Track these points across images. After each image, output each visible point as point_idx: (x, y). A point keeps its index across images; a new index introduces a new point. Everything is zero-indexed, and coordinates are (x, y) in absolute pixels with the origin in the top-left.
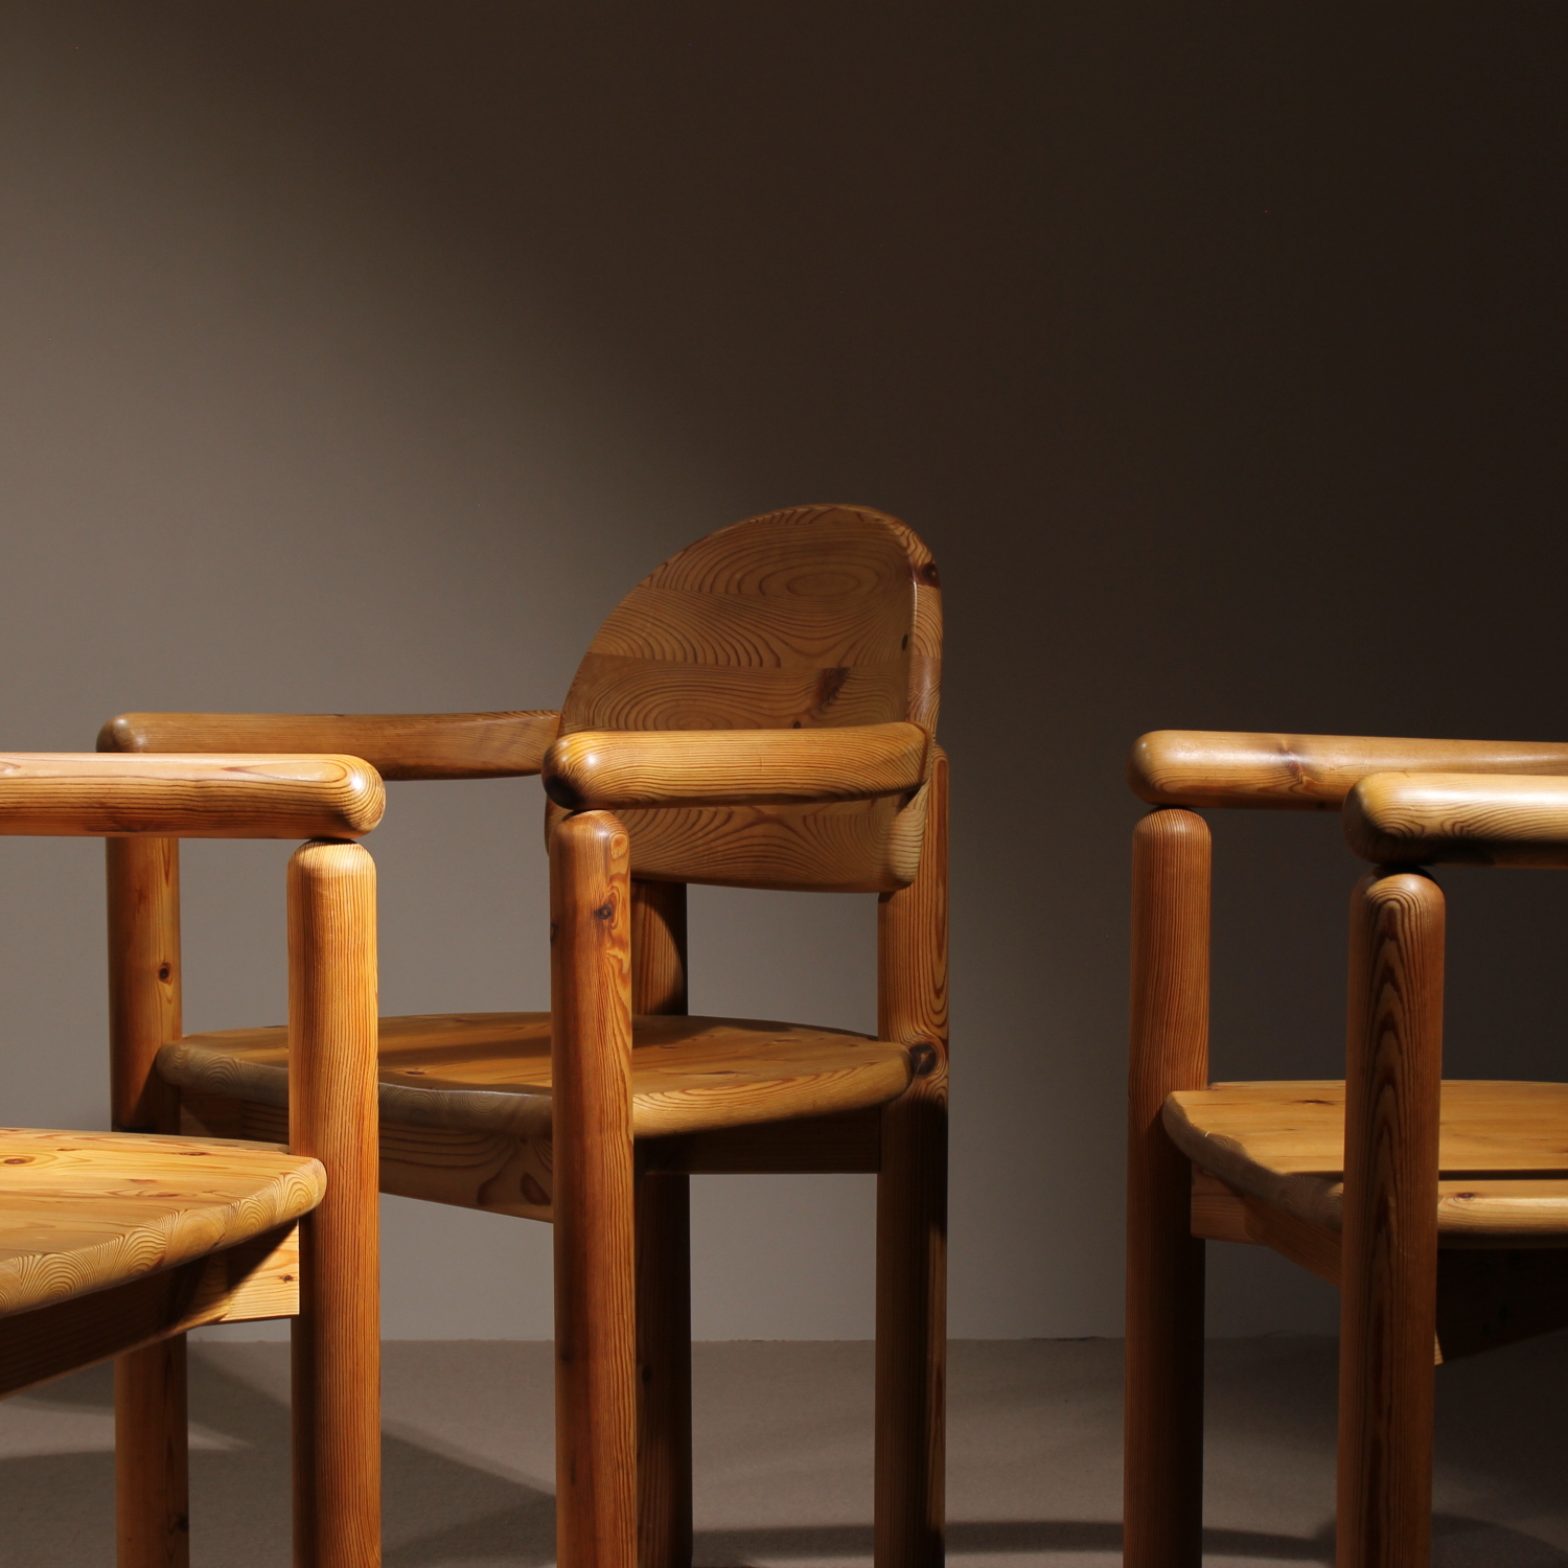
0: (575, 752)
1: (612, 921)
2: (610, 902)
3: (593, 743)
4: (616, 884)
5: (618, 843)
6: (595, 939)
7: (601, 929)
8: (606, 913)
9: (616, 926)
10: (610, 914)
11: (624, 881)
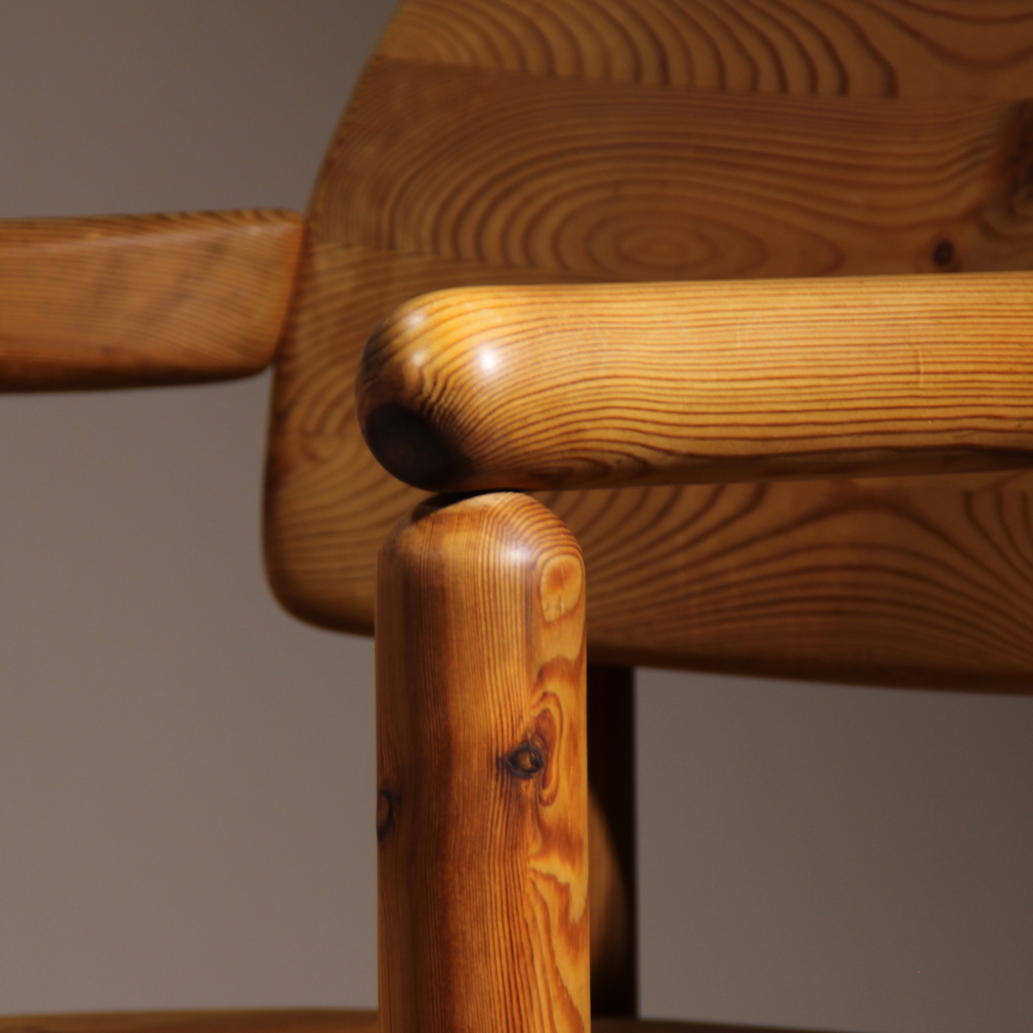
0: (447, 340)
1: (544, 783)
2: (539, 733)
3: (495, 317)
4: (553, 686)
5: (559, 578)
6: (499, 831)
7: (514, 804)
8: (527, 762)
9: (553, 798)
10: (539, 765)
11: (573, 679)
